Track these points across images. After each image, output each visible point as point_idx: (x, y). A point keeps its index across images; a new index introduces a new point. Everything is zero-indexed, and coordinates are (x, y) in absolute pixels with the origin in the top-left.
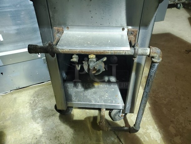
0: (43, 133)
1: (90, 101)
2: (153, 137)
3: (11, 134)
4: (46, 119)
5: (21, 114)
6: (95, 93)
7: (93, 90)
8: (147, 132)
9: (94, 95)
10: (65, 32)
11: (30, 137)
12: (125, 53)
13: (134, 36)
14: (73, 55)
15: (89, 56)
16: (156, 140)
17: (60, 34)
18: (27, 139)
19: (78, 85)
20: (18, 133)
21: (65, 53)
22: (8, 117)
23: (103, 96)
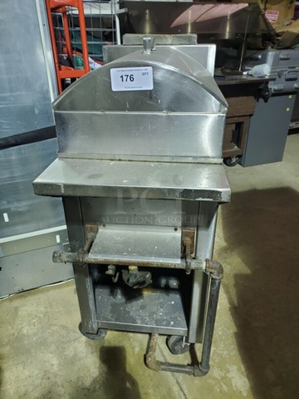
0: (60, 370)
1: (134, 321)
2: (236, 386)
3: (10, 369)
4: (63, 346)
5: (24, 335)
6: (143, 307)
7: (140, 302)
8: (227, 375)
9: (141, 311)
10: (100, 230)
11: (39, 375)
12: (175, 266)
13: (191, 238)
14: (108, 265)
15: (130, 267)
16: (241, 392)
17: (94, 232)
18: (34, 378)
19: (117, 292)
20: (21, 368)
21: (99, 263)
22: (6, 340)
23: (156, 314)
